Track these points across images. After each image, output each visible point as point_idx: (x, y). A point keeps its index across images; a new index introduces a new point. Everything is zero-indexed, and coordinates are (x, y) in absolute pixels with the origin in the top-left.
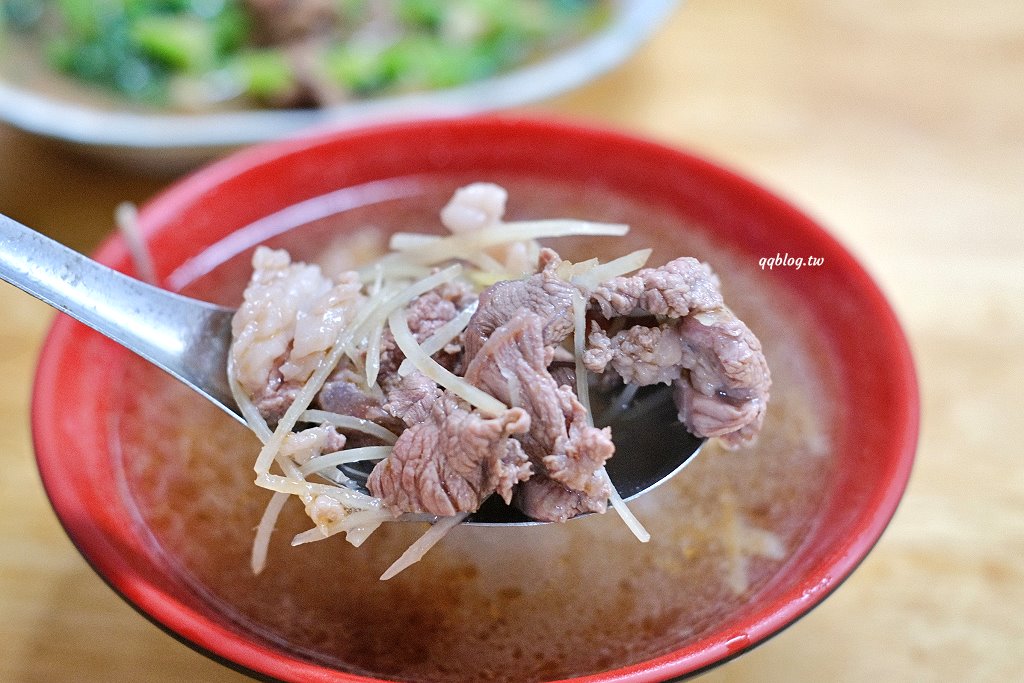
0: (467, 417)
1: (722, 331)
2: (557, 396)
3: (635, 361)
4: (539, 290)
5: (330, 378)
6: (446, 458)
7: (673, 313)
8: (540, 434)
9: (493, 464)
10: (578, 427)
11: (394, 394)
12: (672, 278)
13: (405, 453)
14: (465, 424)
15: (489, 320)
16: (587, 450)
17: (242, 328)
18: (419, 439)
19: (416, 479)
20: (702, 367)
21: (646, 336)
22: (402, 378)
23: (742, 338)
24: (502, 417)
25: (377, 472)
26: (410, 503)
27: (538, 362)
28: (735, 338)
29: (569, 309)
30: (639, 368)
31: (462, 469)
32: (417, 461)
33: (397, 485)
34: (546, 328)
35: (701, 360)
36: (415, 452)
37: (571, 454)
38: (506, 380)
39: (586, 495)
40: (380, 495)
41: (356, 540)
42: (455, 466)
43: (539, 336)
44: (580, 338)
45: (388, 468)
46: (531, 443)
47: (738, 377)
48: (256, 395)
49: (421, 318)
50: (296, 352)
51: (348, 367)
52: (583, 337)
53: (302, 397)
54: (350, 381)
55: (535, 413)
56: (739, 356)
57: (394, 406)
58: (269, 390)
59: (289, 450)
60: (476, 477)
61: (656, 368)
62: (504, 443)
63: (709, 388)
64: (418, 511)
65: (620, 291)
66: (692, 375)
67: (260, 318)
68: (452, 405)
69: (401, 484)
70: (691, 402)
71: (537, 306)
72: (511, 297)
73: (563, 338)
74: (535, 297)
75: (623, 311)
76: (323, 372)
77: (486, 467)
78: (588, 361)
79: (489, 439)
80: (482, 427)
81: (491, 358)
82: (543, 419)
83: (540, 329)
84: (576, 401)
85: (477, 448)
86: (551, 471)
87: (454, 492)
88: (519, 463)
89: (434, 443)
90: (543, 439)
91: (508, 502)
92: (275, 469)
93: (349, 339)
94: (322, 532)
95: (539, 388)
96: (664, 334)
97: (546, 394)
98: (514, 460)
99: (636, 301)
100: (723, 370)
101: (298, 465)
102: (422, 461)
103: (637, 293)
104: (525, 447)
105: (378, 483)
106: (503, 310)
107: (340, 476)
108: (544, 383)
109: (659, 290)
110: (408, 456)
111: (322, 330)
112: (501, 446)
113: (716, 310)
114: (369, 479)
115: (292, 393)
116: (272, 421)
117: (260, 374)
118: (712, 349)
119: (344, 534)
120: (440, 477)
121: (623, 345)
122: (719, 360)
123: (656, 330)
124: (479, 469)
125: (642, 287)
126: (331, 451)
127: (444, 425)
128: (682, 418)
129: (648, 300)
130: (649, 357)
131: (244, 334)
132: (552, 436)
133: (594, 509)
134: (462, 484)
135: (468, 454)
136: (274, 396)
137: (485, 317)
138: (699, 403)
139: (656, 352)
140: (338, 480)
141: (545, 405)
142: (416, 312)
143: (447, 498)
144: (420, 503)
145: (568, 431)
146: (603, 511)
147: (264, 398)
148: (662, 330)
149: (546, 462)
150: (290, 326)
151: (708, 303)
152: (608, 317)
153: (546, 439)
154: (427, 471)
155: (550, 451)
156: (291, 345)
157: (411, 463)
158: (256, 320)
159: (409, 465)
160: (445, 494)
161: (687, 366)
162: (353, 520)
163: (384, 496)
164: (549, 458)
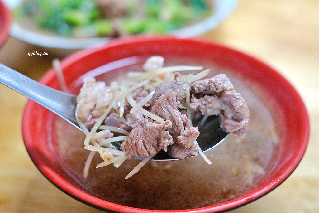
0: (152, 124)
1: (233, 96)
2: (181, 117)
3: (206, 107)
4: (175, 84)
5: (108, 115)
6: (145, 137)
7: (218, 90)
8: (176, 129)
9: (161, 139)
10: (188, 127)
11: (128, 119)
12: (217, 79)
13: (132, 137)
14: (151, 126)
15: (159, 95)
16: (191, 134)
17: (80, 100)
18: (137, 132)
19: (136, 144)
20: (227, 109)
21: (209, 99)
22: (131, 114)
23: (240, 99)
24: (163, 123)
25: (123, 144)
26: (134, 153)
27: (175, 106)
28: (238, 99)
29: (185, 90)
30: (207, 109)
31: (150, 141)
32: (136, 139)
33: (130, 147)
34: (177, 95)
35: (227, 107)
36: (136, 136)
37: (186, 135)
38: (164, 112)
39: (191, 150)
40: (125, 151)
41: (117, 166)
42: (148, 140)
43: (175, 98)
44: (188, 99)
45: (127, 142)
46: (173, 133)
47: (239, 111)
48: (84, 121)
49: (137, 96)
50: (97, 107)
51: (114, 112)
52: (189, 99)
53: (99, 121)
54: (114, 116)
55: (174, 122)
56: (239, 105)
57: (129, 123)
58: (89, 119)
59: (95, 138)
60: (155, 143)
61: (212, 109)
62: (164, 132)
63: (230, 116)
64: (137, 155)
65: (201, 84)
66: (224, 112)
67: (86, 96)
68: (147, 120)
69: (131, 147)
70: (224, 121)
71: (174, 89)
72: (166, 87)
73: (183, 99)
74: (173, 86)
75: (201, 90)
76: (106, 113)
77: (158, 140)
78: (191, 106)
79: (159, 130)
80: (157, 126)
81: (159, 105)
82: (176, 124)
83: (175, 96)
84: (187, 119)
85: (155, 133)
86: (179, 141)
87: (148, 148)
88: (169, 139)
89: (142, 132)
90: (177, 131)
91: (166, 152)
92: (91, 144)
93: (114, 103)
94: (106, 163)
95: (175, 114)
96: (215, 98)
97: (177, 116)
98: (167, 138)
99: (206, 87)
100: (234, 109)
101: (98, 143)
102: (138, 139)
103: (206, 84)
104: (171, 134)
105: (124, 147)
106: (163, 91)
107: (112, 146)
108: (177, 113)
109: (213, 83)
110: (133, 138)
111: (105, 99)
112: (163, 133)
113: (231, 90)
114: (121, 146)
115: (96, 120)
116: (90, 129)
117: (86, 114)
118: (230, 103)
119: (113, 164)
120: (143, 144)
121: (202, 102)
122: (233, 106)
123: (212, 97)
124: (156, 141)
125: (208, 82)
126: (109, 138)
127: (145, 127)
128: (221, 126)
129: (209, 87)
130: (210, 105)
131: (80, 102)
132: (179, 130)
133: (193, 154)
134: (151, 146)
135: (153, 135)
136: (90, 121)
137: (157, 94)
138: (227, 121)
139: (212, 104)
140: (111, 147)
141: (177, 120)
142: (135, 93)
143: (146, 150)
144: (137, 153)
145: (185, 129)
146: (197, 155)
147: (87, 122)
148: (214, 97)
149: (177, 139)
150: (95, 99)
151: (229, 88)
152: (197, 93)
153: (178, 131)
154: (139, 142)
155: (179, 135)
156: (95, 105)
157: (134, 139)
158: (85, 97)
159: (133, 140)
160: (145, 149)
161: (222, 109)
162: (116, 159)
163: (126, 151)
164: (179, 137)
